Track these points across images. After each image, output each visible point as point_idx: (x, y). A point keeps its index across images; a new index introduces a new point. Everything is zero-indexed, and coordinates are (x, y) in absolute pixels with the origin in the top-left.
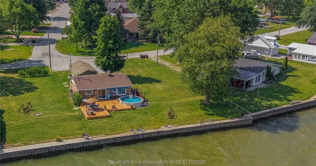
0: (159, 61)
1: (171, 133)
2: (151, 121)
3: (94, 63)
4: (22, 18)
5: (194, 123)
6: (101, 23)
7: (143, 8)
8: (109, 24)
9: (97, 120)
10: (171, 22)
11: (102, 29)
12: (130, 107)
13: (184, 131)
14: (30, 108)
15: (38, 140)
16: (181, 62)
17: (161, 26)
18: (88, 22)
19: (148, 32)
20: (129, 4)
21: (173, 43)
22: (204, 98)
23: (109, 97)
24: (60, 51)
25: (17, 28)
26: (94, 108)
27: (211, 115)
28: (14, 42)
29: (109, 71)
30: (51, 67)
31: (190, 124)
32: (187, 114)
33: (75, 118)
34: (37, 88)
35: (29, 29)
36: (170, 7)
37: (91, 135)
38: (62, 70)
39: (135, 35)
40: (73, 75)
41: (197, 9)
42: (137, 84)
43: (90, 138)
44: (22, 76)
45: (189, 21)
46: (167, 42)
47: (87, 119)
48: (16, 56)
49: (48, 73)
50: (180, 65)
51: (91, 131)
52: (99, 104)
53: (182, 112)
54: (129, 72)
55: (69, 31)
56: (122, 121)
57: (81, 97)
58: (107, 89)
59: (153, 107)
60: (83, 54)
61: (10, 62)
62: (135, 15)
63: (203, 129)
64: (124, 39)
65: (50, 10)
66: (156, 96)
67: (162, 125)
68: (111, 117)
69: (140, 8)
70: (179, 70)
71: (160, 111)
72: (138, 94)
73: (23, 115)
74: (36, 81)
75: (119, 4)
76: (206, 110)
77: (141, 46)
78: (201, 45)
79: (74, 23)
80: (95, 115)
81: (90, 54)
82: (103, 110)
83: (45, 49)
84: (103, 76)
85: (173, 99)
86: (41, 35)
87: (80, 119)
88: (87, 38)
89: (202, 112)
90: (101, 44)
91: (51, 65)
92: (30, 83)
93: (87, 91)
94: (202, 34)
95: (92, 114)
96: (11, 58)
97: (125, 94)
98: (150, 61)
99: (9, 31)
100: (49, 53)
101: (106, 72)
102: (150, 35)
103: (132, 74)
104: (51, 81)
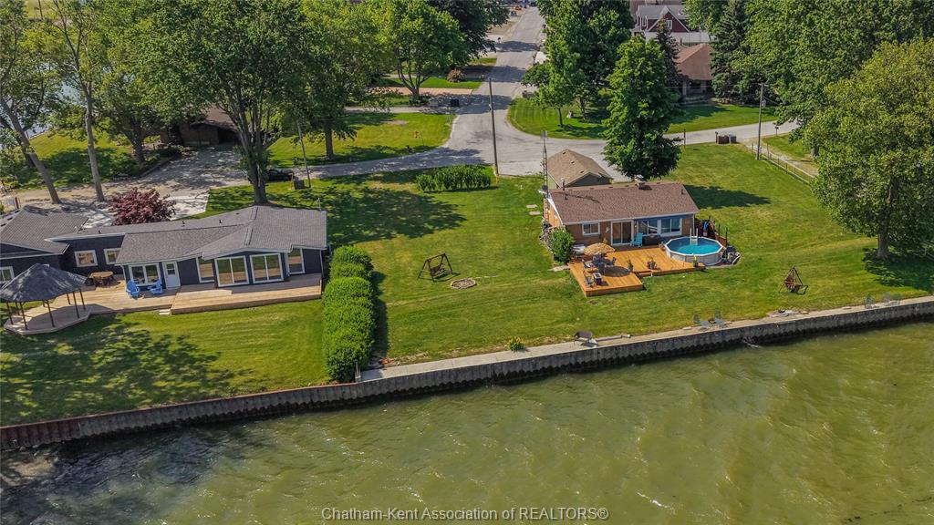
0: (764, 151)
1: (793, 328)
2: (743, 299)
3: (604, 156)
4: (426, 43)
5: (849, 304)
6: (619, 58)
7: (723, 19)
8: (641, 60)
9: (610, 299)
10: (793, 53)
11: (622, 72)
12: (691, 266)
13: (824, 325)
14: (446, 267)
15: (466, 347)
16: (816, 153)
17: (767, 63)
18: (589, 54)
19: (735, 78)
20: (688, 8)
21: (798, 106)
22: (873, 242)
23: (640, 241)
24: (519, 125)
25: (413, 69)
26: (604, 266)
27: (892, 283)
28: (407, 103)
29: (640, 176)
30: (496, 165)
31: (840, 307)
32: (832, 283)
33: (556, 291)
34: (463, 220)
35: (444, 71)
36: (790, 16)
37: (596, 335)
38: (524, 175)
39: (704, 87)
40: (552, 187)
41: (858, 22)
42: (710, 208)
43: (593, 341)
44: (427, 189)
45: (838, 53)
46: (784, 103)
47: (585, 294)
48: (411, 138)
49: (489, 182)
50: (816, 161)
51: (596, 325)
52: (615, 259)
53: (821, 276)
54: (691, 178)
55: (541, 76)
56: (671, 299)
57: (571, 239)
58: (635, 220)
59: (748, 264)
60: (577, 133)
61: (397, 153)
62: (704, 37)
63: (872, 318)
64: (677, 96)
65: (495, 24)
66: (756, 237)
67: (769, 310)
68: (644, 289)
69: (717, 18)
70: (813, 172)
71: (765, 276)
72: (711, 233)
73: (428, 286)
74: (460, 201)
75: (665, 9)
76: (879, 272)
77: (719, 113)
78: (867, 111)
79: (554, 57)
80: (606, 284)
81: (594, 133)
82: (626, 273)
83: (482, 121)
84: (624, 188)
85: (797, 246)
86: (473, 88)
87: (570, 295)
88: (586, 94)
89: (871, 277)
90: (621, 109)
91: (496, 162)
92: (448, 207)
93: (587, 227)
94: (868, 84)
95: (599, 282)
96: (400, 145)
97: (680, 233)
98: (740, 151)
99: (394, 76)
100: (491, 130)
101: (633, 177)
102: (740, 86)
103: (698, 182)
104: (498, 200)
